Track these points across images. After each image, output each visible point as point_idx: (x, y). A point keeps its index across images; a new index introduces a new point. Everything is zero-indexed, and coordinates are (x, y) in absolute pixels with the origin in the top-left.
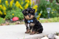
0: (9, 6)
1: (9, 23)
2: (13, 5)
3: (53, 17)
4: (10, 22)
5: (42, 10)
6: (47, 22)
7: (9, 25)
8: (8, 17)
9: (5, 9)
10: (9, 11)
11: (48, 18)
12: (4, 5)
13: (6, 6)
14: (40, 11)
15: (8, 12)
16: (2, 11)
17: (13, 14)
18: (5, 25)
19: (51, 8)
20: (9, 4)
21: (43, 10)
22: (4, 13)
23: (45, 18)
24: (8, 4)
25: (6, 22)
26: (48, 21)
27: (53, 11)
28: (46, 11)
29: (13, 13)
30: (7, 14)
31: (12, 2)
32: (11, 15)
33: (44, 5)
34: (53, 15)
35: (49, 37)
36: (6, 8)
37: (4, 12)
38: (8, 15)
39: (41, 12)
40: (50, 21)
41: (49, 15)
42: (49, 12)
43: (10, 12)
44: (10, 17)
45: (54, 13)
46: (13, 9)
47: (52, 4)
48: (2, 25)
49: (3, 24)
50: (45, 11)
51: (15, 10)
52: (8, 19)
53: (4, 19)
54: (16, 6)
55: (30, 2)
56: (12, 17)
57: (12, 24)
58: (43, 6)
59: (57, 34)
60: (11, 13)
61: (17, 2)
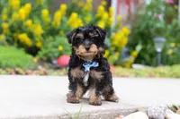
0: (50, 24)
1: (47, 71)
2: (62, 21)
3: (171, 64)
4: (50, 68)
5: (140, 42)
6: (151, 76)
7: (45, 74)
8: (45, 55)
10: (51, 38)
11: (156, 65)
12: (37, 21)
13: (42, 24)
14: (136, 44)
15: (47, 40)
16: (31, 36)
17: (61, 48)
18: (36, 74)
19: (167, 38)
20: (53, 20)
21: (145, 43)
22: (36, 42)
23: (148, 64)
24: (48, 20)
25: (40, 67)
26: (155, 73)
27: (172, 48)
28: (153, 45)
29: (61, 44)
30: (43, 45)
31: (59, 15)
32: (54, 50)
33: (147, 27)
34: (171, 57)
35: (150, 115)
36: (43, 28)
37: (37, 39)
38: (46, 48)
39: (139, 48)
40: (162, 75)
41: (159, 57)
42: (159, 50)
43: (54, 40)
44: (50, 55)
45: (173, 54)
46: (62, 33)
47: (169, 27)
48: (27, 74)
49: (30, 71)
50: (149, 46)
52: (45, 58)
53: (35, 60)
54: (69, 26)
55: (110, 16)
56: (57, 54)
57: (56, 73)
59: (175, 109)
60: (55, 43)
61: (74, 15)
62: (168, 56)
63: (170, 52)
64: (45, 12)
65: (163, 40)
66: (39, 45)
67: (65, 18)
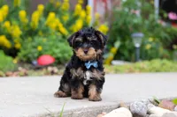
0: (28, 25)
2: (40, 22)
3: (150, 59)
4: (31, 68)
5: (119, 38)
6: (131, 71)
7: (26, 75)
8: (25, 56)
9: (17, 32)
10: (30, 39)
11: (135, 61)
12: (14, 22)
13: (20, 26)
14: (115, 41)
15: (26, 41)
16: (10, 37)
17: (40, 48)
18: (17, 75)
19: (145, 33)
21: (123, 40)
22: (15, 43)
23: (127, 60)
24: (26, 21)
25: (20, 68)
26: (135, 68)
27: (150, 43)
28: (131, 40)
29: (39, 44)
30: (22, 45)
31: (36, 15)
32: (33, 50)
33: (125, 24)
34: (149, 52)
36: (22, 30)
37: (15, 40)
38: (25, 49)
39: (117, 44)
41: (138, 52)
42: (138, 45)
43: (33, 40)
44: (30, 55)
45: (152, 49)
46: (40, 33)
47: (147, 22)
48: (7, 76)
49: (11, 73)
50: (127, 43)
51: (45, 37)
52: (25, 59)
53: (15, 61)
54: (47, 26)
55: (87, 15)
56: (36, 55)
57: (36, 73)
58: (123, 28)
59: (156, 103)
60: (34, 44)
61: (52, 15)
62: (146, 51)
63: (148, 47)
64: (22, 13)
65: (141, 35)
66: (18, 46)
67: (42, 19)
